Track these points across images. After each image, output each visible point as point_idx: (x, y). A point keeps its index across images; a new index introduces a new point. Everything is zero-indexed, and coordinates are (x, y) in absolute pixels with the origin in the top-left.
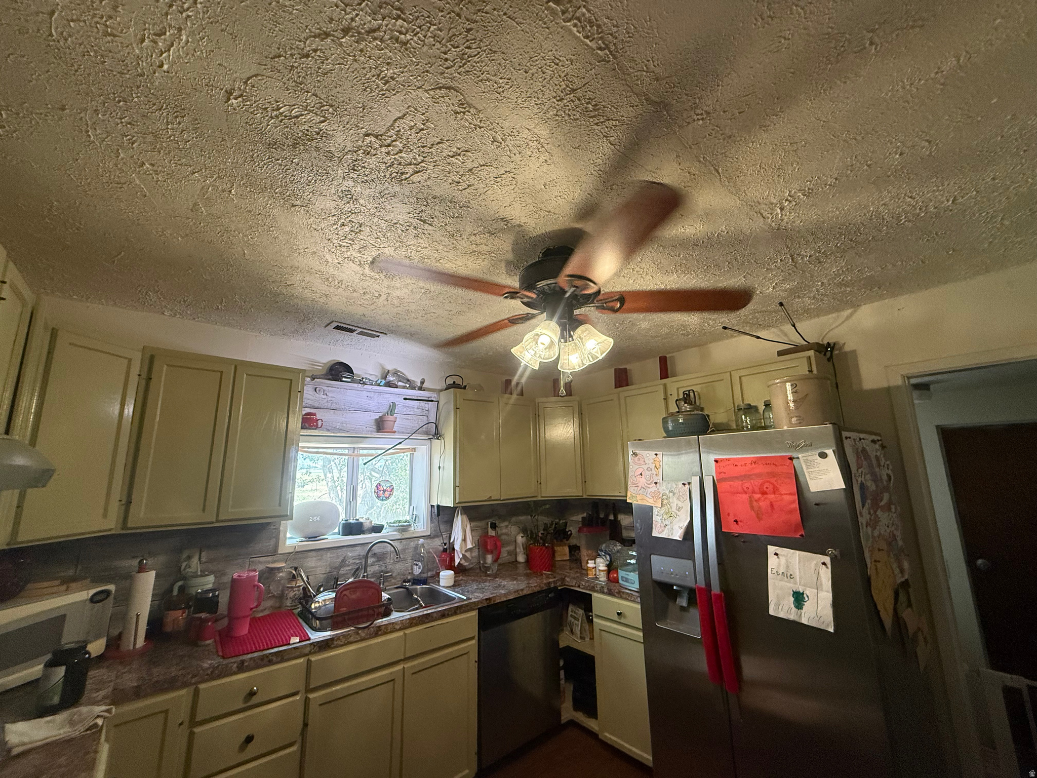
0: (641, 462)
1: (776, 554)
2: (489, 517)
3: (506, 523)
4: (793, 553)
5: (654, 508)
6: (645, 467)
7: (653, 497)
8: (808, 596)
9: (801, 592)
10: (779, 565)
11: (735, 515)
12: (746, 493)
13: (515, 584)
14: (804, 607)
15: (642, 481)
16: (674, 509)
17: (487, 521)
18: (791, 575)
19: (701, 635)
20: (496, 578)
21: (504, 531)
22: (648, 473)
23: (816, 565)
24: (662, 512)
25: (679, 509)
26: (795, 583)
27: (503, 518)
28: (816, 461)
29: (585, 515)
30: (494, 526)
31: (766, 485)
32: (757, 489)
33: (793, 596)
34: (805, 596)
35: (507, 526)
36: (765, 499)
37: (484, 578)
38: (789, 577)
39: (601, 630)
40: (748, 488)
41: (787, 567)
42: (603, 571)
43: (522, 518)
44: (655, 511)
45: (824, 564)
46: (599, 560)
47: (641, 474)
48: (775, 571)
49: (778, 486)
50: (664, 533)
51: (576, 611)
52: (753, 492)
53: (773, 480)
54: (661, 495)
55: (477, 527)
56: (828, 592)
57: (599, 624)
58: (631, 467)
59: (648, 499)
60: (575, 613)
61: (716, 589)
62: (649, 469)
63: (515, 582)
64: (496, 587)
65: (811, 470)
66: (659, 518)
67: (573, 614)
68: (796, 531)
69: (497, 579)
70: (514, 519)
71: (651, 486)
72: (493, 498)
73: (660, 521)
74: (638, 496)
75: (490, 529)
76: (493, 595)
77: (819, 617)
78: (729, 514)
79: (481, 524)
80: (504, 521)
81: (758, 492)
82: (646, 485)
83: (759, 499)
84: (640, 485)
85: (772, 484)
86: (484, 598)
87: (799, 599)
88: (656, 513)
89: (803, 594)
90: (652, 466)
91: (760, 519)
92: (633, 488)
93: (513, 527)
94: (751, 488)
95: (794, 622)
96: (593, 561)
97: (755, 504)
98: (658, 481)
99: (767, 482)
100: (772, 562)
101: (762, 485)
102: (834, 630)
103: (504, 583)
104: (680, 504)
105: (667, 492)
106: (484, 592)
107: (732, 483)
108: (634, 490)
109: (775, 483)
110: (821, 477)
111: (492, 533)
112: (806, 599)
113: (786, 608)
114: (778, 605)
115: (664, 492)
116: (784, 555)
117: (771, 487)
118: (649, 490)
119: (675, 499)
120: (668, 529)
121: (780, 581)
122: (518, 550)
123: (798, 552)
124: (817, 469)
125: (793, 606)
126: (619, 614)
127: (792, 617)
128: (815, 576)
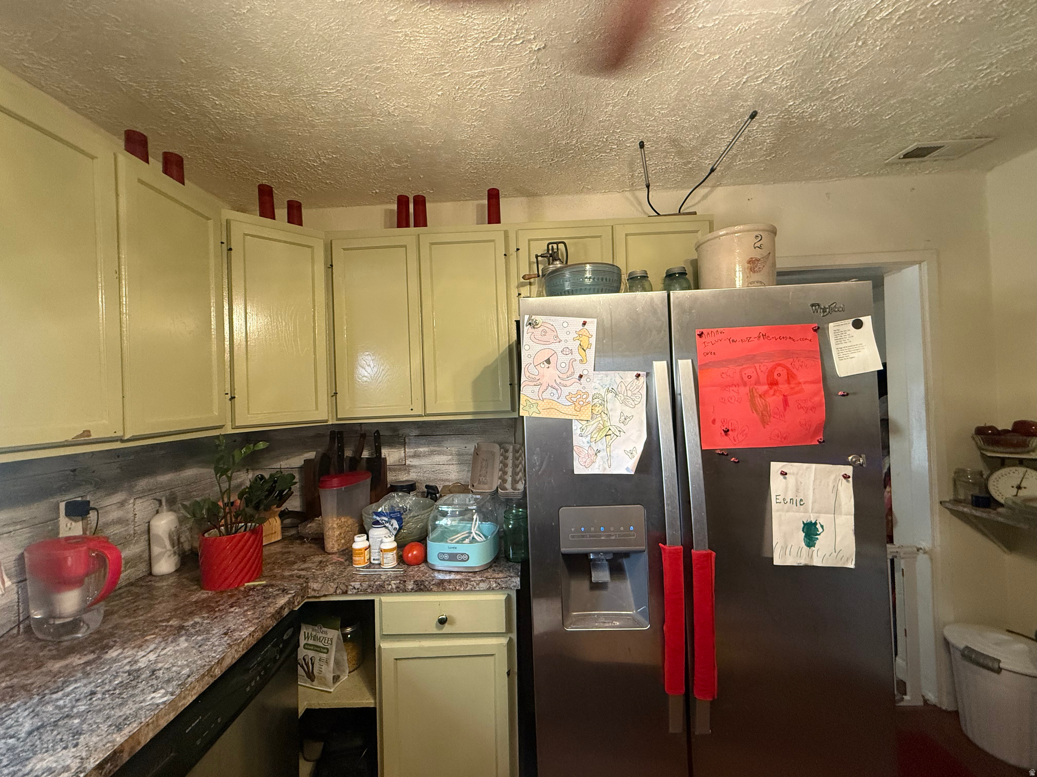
0: (550, 336)
1: (784, 474)
2: (63, 490)
3: (118, 497)
4: (807, 468)
5: (575, 423)
6: (558, 347)
7: (573, 403)
8: (822, 526)
9: (813, 522)
10: (786, 488)
11: (723, 422)
12: (745, 384)
13: (186, 650)
14: (817, 542)
15: (549, 374)
16: (615, 420)
17: (54, 500)
18: (801, 500)
19: (650, 623)
20: (106, 648)
21: (115, 515)
22: (562, 358)
23: (835, 480)
24: (590, 428)
25: (625, 420)
26: (806, 511)
27: (108, 485)
28: (848, 333)
29: (311, 455)
30: (78, 510)
31: (779, 370)
32: (763, 378)
33: (803, 531)
34: (818, 526)
35: (122, 504)
36: (775, 391)
37: (57, 665)
38: (798, 504)
39: (396, 659)
40: (750, 377)
41: (797, 490)
42: (391, 550)
43: (165, 478)
44: (576, 428)
45: (846, 477)
46: (375, 533)
47: (548, 361)
48: (781, 499)
49: (795, 371)
50: (596, 465)
51: (320, 635)
52: (758, 383)
53: (787, 363)
54: (590, 399)
55: (15, 523)
56: (849, 514)
57: (393, 650)
58: (527, 347)
59: (560, 407)
60: (315, 638)
61: (701, 546)
62: (567, 351)
63: (183, 643)
64: (123, 686)
65: (840, 346)
66: (585, 440)
67: (311, 642)
68: (813, 437)
69: (113, 653)
70: (143, 483)
71: (568, 383)
72: (94, 436)
73: (586, 446)
74: (540, 402)
75: (63, 520)
76: (127, 731)
77: (837, 551)
78: (714, 422)
79: (37, 510)
80: (114, 490)
81: (765, 381)
82: (558, 381)
83: (766, 392)
84: (544, 381)
85: (788, 369)
86: (91, 764)
87: (810, 531)
88: (579, 432)
89: (816, 523)
90: (574, 346)
91: (764, 423)
92: (531, 388)
93: (138, 501)
94: (754, 375)
95: (806, 567)
96: (365, 536)
97: (758, 401)
98: (585, 372)
99: (779, 365)
100: (777, 485)
101: (771, 372)
102: (856, 564)
103: (145, 658)
104: (628, 411)
105: (603, 392)
106: (78, 733)
107: (723, 370)
108: (533, 392)
109: (789, 366)
110: (851, 356)
111: (71, 528)
112: (820, 530)
113: (794, 551)
114: (784, 548)
115: (596, 391)
116: (793, 474)
117: (784, 373)
118: (566, 391)
119: (618, 403)
120: (602, 458)
121: (787, 512)
122: (156, 550)
123: (814, 466)
124: (849, 344)
125: (803, 544)
126: (442, 622)
127: (802, 561)
128: (833, 496)
